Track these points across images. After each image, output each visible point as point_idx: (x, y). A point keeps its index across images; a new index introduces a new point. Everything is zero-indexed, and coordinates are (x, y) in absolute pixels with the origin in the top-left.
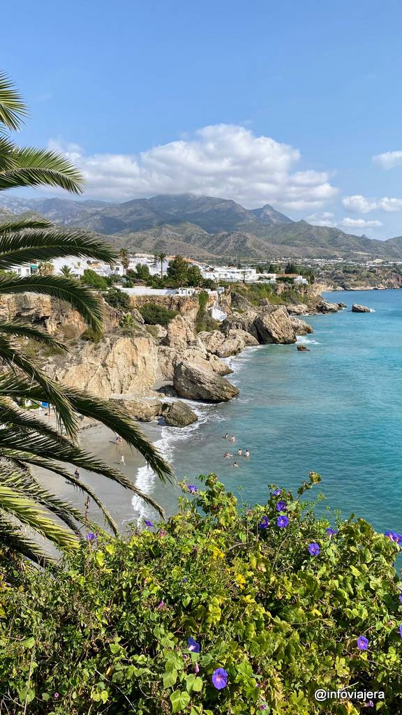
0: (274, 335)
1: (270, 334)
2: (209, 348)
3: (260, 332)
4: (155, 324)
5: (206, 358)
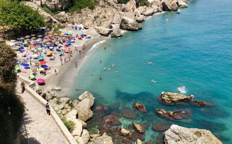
0: (169, 8)
1: (167, 7)
2: (142, 13)
3: (164, 6)
4: (122, 4)
5: (134, 15)
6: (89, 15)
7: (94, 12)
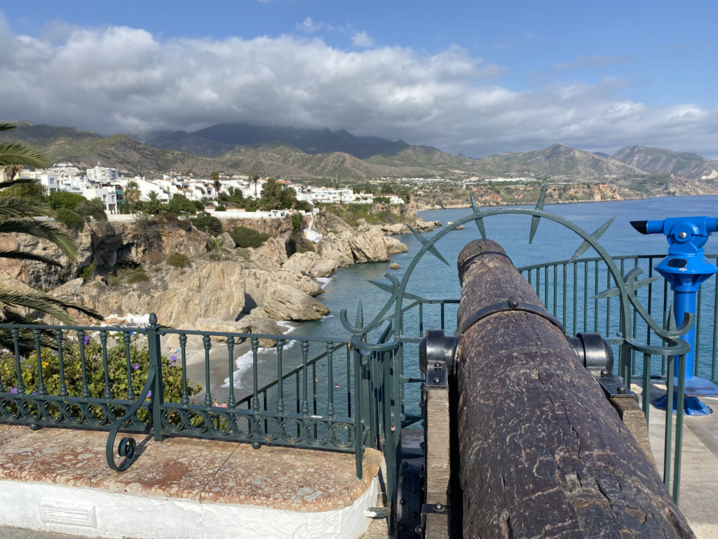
0: (368, 254)
1: (364, 253)
3: (355, 252)
4: (247, 247)
5: (297, 279)
6: (171, 286)
7: (187, 274)
